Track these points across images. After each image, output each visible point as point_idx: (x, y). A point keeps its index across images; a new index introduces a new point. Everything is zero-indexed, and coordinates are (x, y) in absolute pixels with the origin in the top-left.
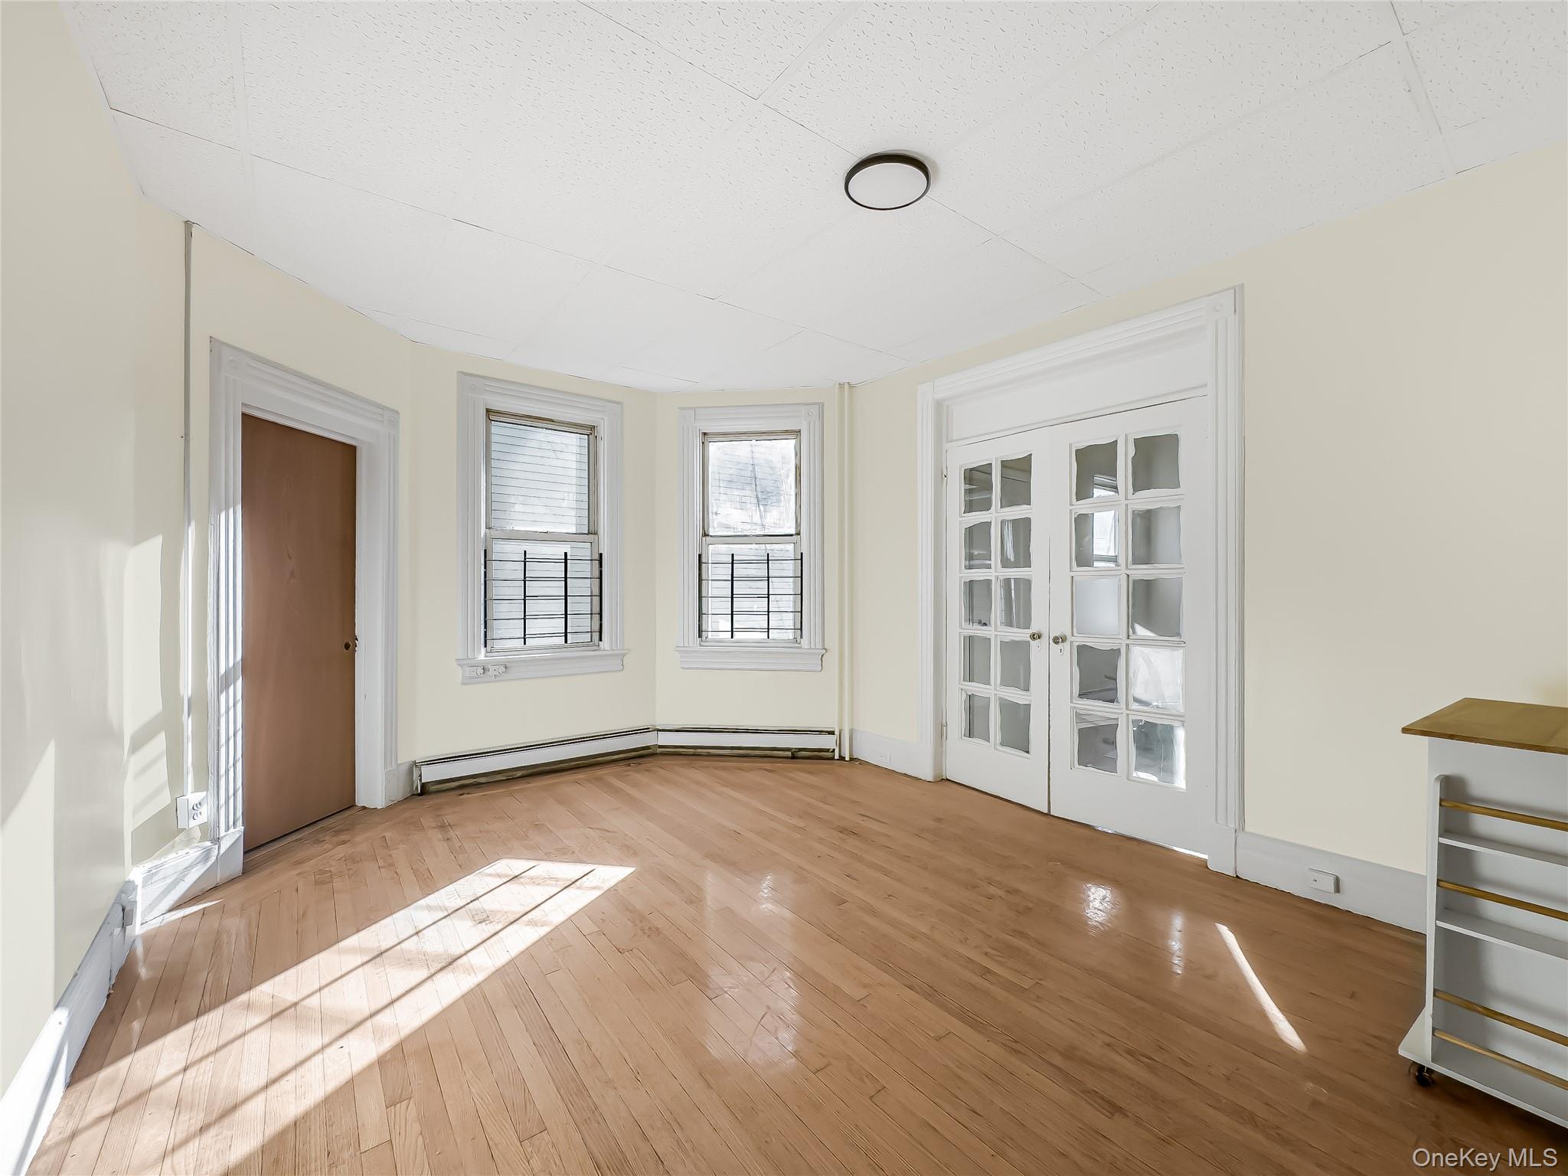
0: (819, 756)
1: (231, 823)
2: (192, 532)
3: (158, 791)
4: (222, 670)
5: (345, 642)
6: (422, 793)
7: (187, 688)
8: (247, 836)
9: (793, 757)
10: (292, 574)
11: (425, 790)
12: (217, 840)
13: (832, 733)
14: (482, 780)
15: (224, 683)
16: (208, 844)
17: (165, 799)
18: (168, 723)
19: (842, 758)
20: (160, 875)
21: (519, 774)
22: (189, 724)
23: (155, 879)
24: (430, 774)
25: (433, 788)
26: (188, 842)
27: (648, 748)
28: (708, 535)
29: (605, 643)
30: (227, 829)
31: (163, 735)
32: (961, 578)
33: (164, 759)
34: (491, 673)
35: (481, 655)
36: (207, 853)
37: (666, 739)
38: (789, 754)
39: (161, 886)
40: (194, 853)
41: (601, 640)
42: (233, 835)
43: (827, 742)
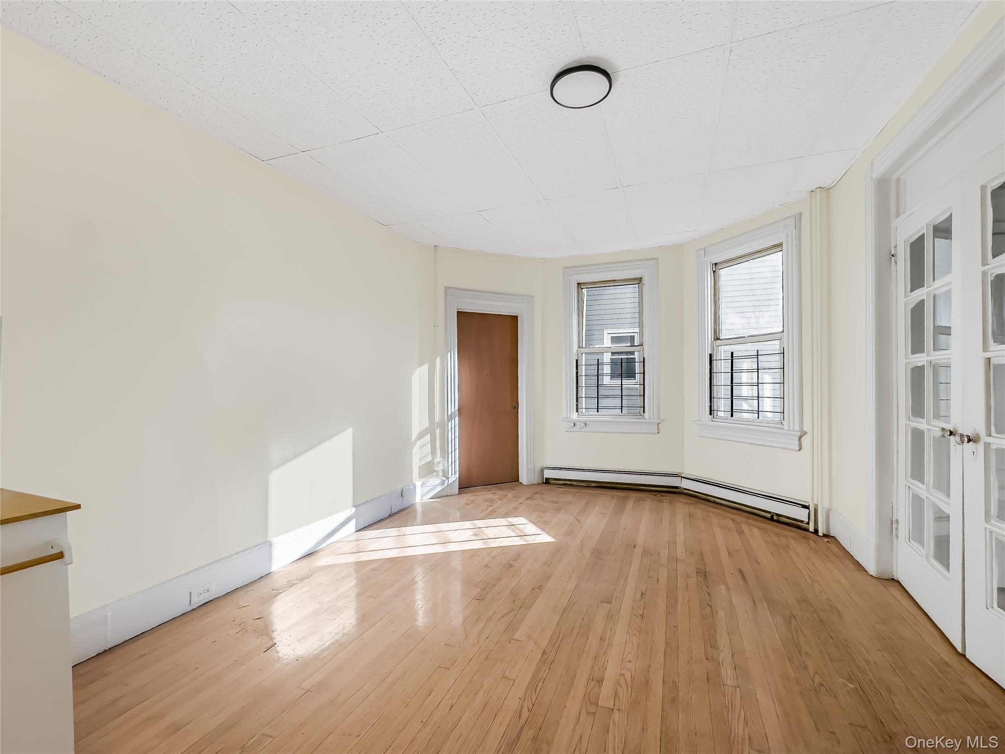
0: (795, 525)
1: (453, 473)
2: (438, 360)
3: (427, 455)
4: (449, 413)
5: (513, 405)
6: (546, 483)
7: (437, 418)
8: (460, 479)
9: (772, 519)
10: (487, 375)
11: (547, 481)
12: (448, 478)
13: (807, 507)
14: (574, 483)
15: (450, 418)
16: (444, 478)
17: (429, 458)
18: (431, 430)
19: (816, 531)
20: (427, 485)
21: (594, 485)
22: (438, 432)
23: (425, 486)
24: (548, 474)
25: (552, 482)
26: (438, 476)
27: (677, 488)
28: (719, 339)
29: (647, 414)
30: (452, 475)
31: (429, 434)
32: (907, 364)
33: (429, 444)
34: (577, 426)
35: (575, 416)
36: (443, 482)
37: (686, 484)
38: (769, 516)
39: (427, 489)
40: (438, 481)
41: (644, 413)
42: (454, 478)
43: (801, 514)
